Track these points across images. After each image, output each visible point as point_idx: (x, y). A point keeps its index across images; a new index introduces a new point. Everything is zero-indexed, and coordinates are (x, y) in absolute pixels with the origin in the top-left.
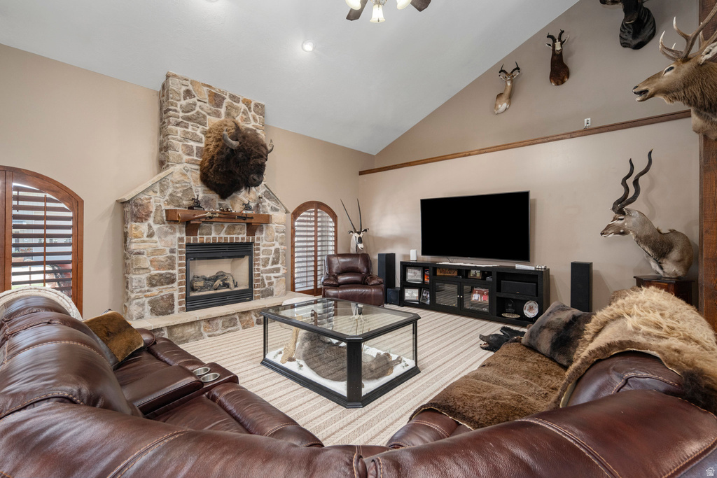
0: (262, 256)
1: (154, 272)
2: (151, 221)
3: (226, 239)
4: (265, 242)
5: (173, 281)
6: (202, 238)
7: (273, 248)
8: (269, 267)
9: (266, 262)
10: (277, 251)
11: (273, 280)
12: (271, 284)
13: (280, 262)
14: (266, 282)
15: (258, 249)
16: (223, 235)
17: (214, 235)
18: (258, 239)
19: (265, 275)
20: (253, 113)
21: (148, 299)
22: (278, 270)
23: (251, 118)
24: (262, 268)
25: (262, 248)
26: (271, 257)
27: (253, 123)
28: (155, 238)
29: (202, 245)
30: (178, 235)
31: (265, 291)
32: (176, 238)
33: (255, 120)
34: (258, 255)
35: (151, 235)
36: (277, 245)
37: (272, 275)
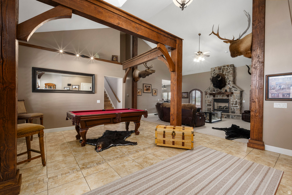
0: (231, 103)
1: (208, 104)
2: (208, 95)
3: (221, 98)
4: (232, 99)
5: (211, 106)
6: (216, 98)
7: (235, 101)
8: (234, 105)
9: (233, 104)
10: (236, 101)
11: (235, 109)
12: (235, 110)
13: (238, 104)
14: (233, 109)
15: (230, 101)
16: (221, 97)
17: (219, 97)
18: (230, 98)
19: (232, 108)
20: (229, 67)
21: (207, 108)
22: (237, 107)
23: (229, 69)
24: (231, 105)
25: (231, 101)
26: (234, 103)
27: (229, 70)
28: (208, 98)
29: (216, 99)
30: (212, 97)
31: (233, 111)
32: (211, 98)
33: (230, 69)
34: (230, 102)
35: (208, 97)
36: (237, 100)
37: (235, 108)
